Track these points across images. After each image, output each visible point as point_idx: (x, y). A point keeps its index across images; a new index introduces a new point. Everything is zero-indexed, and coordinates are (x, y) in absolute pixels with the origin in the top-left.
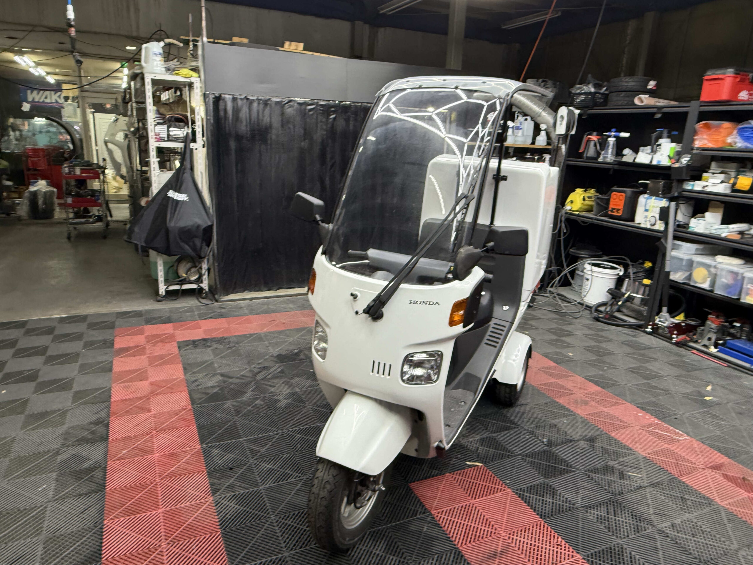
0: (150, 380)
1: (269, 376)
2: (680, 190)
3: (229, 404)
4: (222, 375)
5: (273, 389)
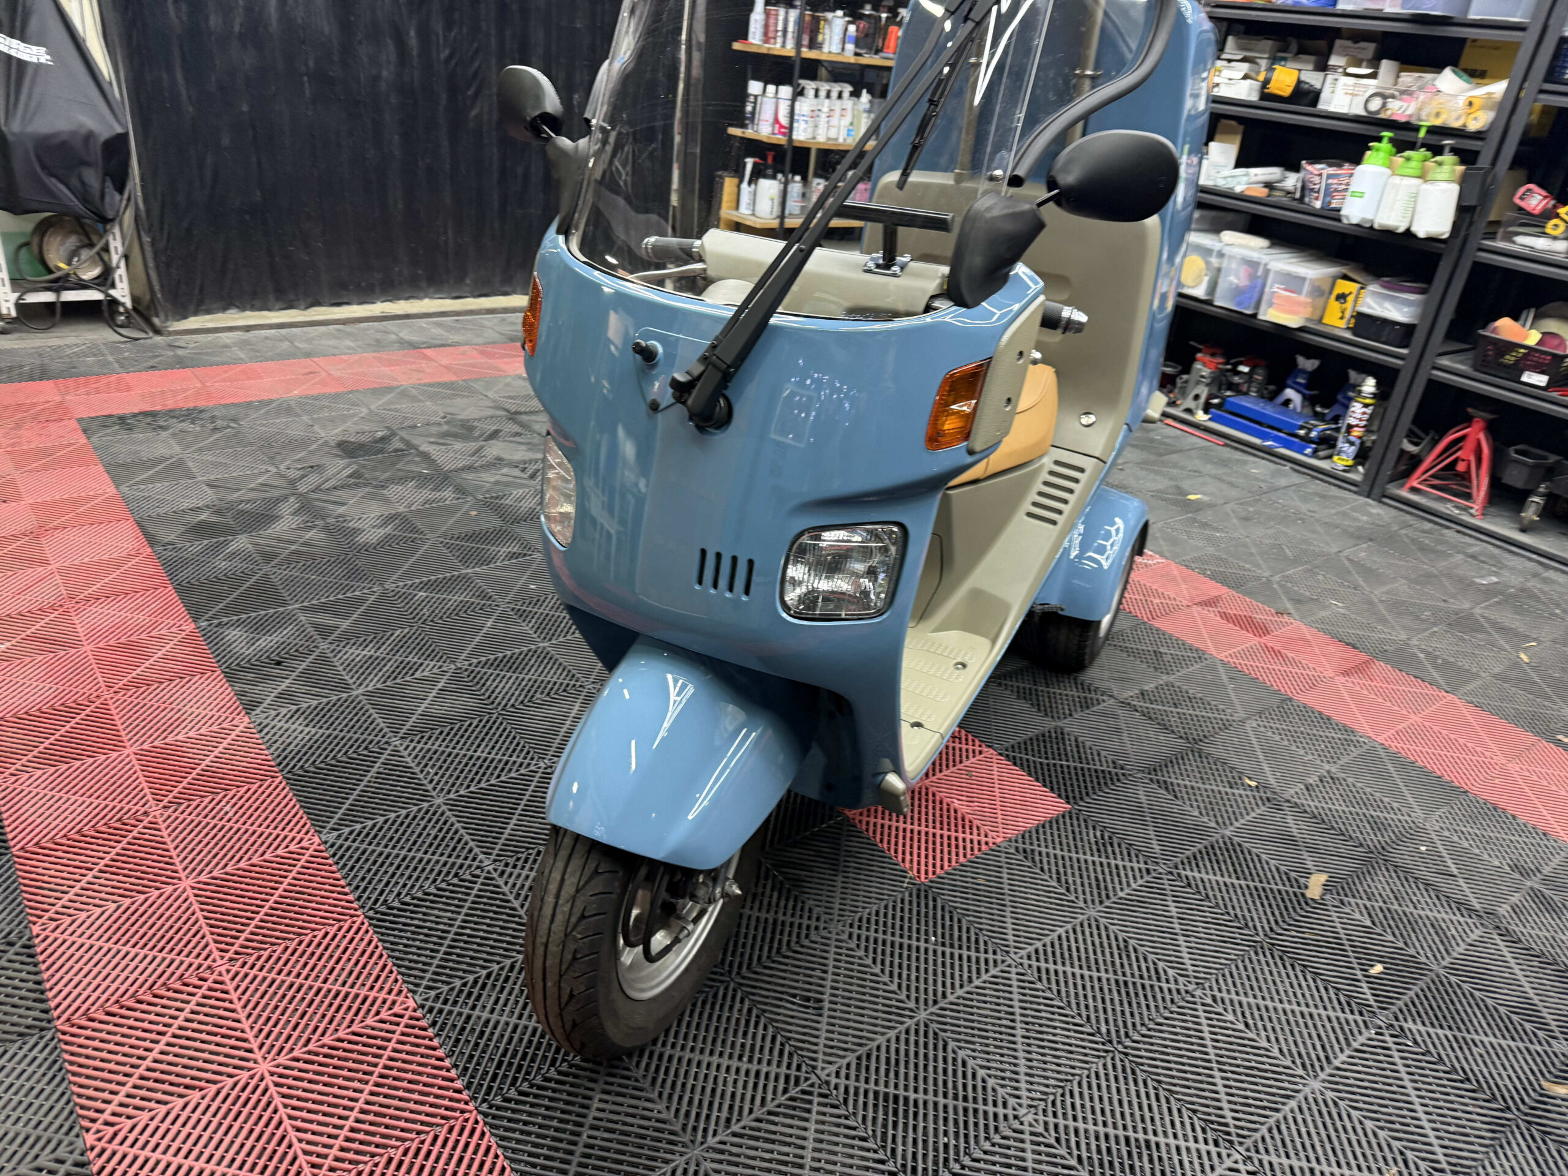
0: (29, 500)
1: (329, 484)
3: (243, 541)
4: (213, 485)
5: (341, 510)
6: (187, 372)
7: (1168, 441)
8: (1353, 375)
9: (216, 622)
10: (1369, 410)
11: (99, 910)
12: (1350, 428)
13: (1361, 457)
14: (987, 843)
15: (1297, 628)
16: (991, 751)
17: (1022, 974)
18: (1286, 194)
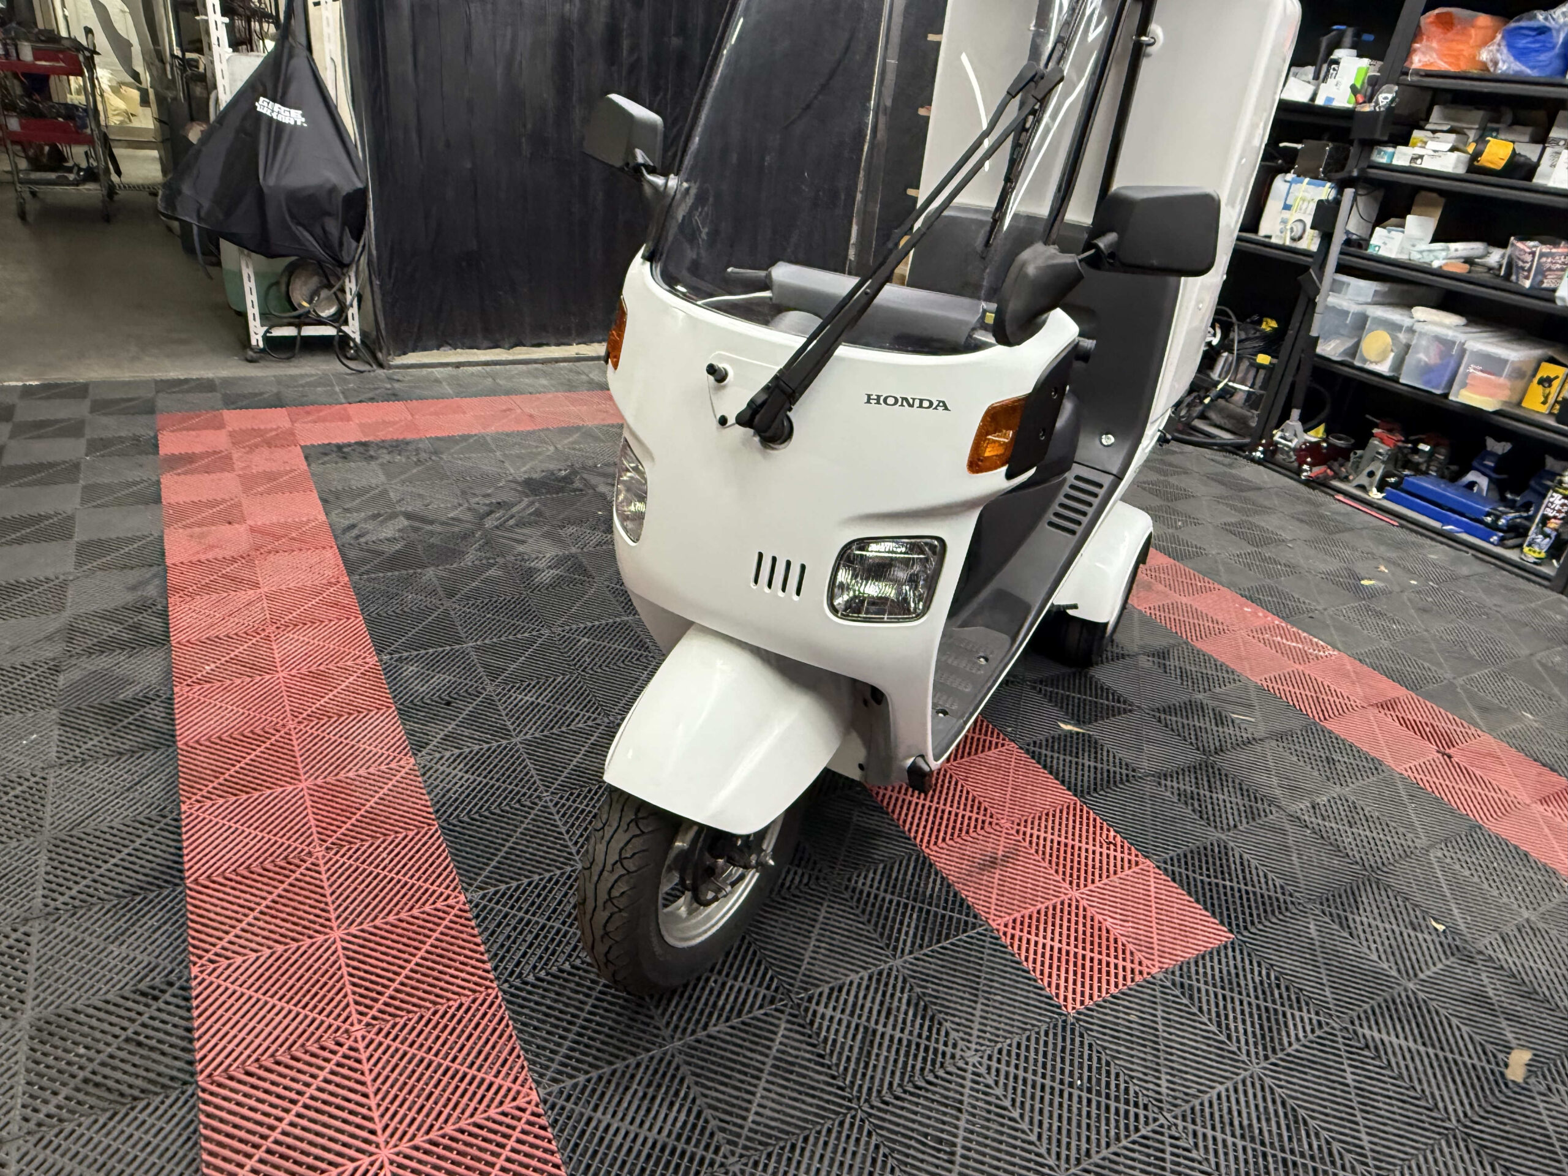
0: (251, 522)
1: (512, 522)
2: (1364, 164)
3: (430, 573)
4: (408, 516)
5: (521, 548)
6: (399, 405)
7: (1338, 518)
8: (1550, 463)
9: (397, 656)
11: (254, 955)
12: (1545, 519)
13: (1555, 551)
14: (1141, 973)
15: (1487, 741)
16: (1148, 862)
17: (1177, 1139)
18: (1490, 269)
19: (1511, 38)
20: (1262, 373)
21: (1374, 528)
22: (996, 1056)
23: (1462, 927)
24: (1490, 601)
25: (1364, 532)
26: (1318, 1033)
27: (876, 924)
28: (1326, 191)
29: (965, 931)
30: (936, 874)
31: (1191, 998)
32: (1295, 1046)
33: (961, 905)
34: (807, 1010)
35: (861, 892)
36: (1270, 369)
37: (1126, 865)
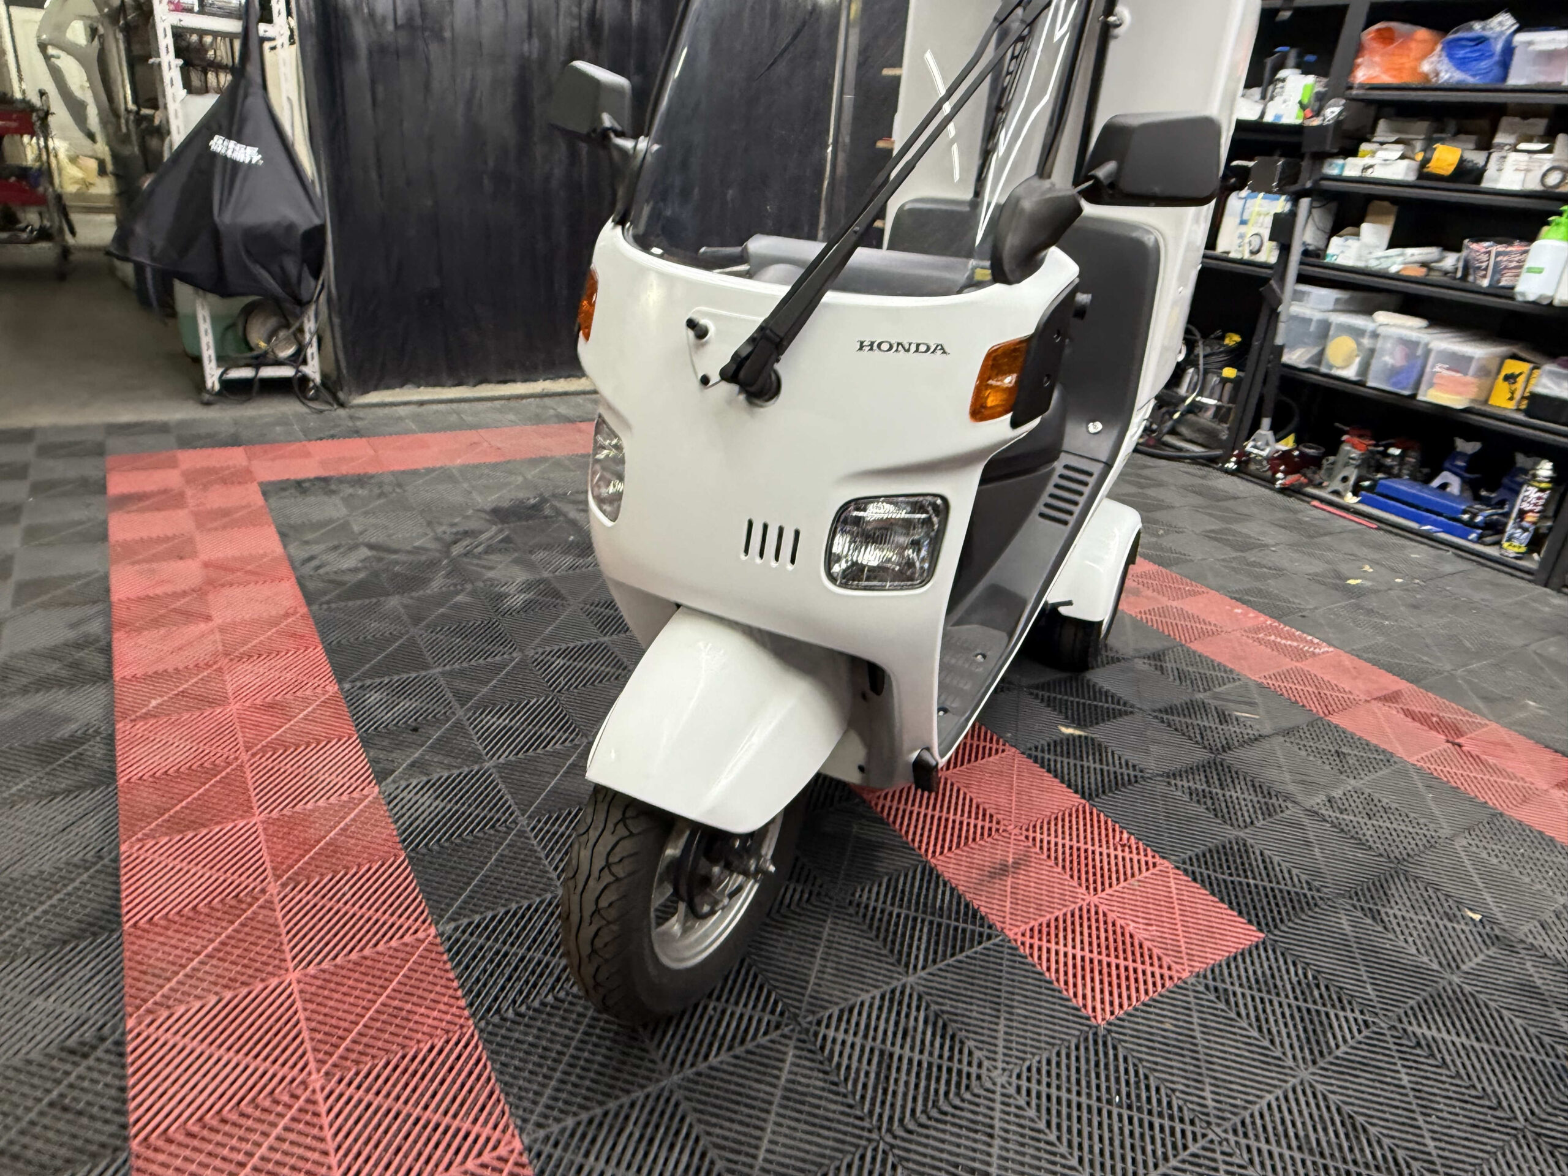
0: (204, 557)
1: (480, 549)
2: (1316, 177)
3: (394, 602)
4: (371, 547)
5: (490, 574)
6: (361, 441)
7: (1316, 523)
8: (1521, 460)
10: (1545, 495)
11: (199, 1003)
12: (1522, 514)
13: (1535, 544)
14: (1171, 978)
15: (1493, 729)
16: (1166, 863)
17: (1230, 1155)
18: (1446, 273)
19: (1450, 49)
20: (1229, 386)
21: (1352, 531)
22: (1024, 1075)
23: (1499, 916)
24: (1477, 596)
25: (1344, 535)
26: (1365, 1033)
27: (885, 940)
28: (1281, 205)
29: (980, 943)
30: (945, 885)
31: (1227, 1002)
32: (1343, 1048)
33: (974, 916)
34: (816, 1034)
35: (867, 907)
36: (1237, 382)
37: (1144, 868)
